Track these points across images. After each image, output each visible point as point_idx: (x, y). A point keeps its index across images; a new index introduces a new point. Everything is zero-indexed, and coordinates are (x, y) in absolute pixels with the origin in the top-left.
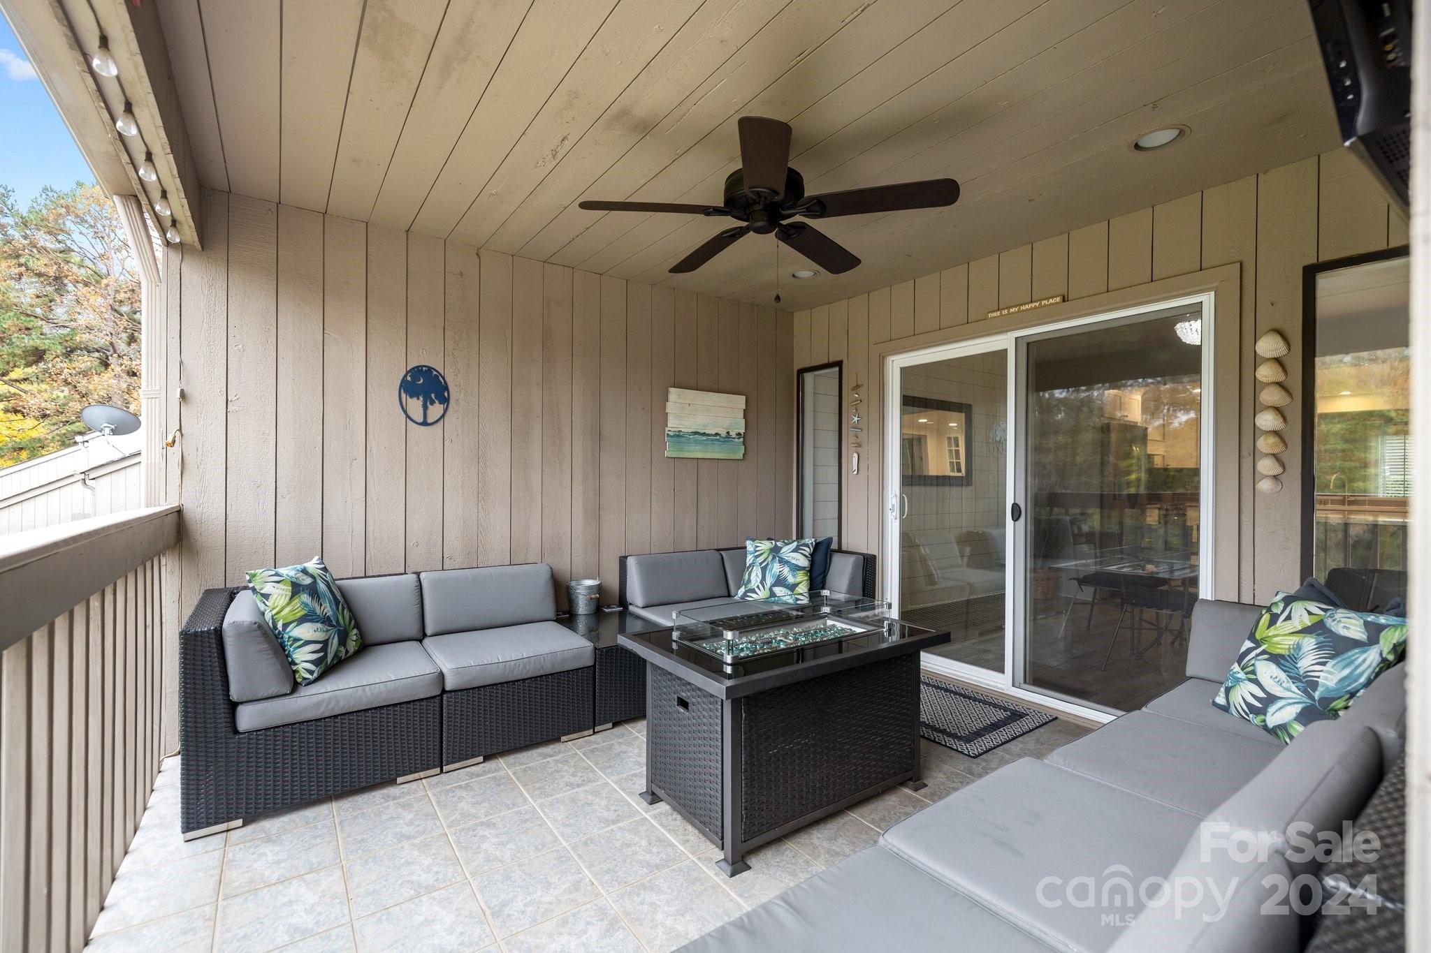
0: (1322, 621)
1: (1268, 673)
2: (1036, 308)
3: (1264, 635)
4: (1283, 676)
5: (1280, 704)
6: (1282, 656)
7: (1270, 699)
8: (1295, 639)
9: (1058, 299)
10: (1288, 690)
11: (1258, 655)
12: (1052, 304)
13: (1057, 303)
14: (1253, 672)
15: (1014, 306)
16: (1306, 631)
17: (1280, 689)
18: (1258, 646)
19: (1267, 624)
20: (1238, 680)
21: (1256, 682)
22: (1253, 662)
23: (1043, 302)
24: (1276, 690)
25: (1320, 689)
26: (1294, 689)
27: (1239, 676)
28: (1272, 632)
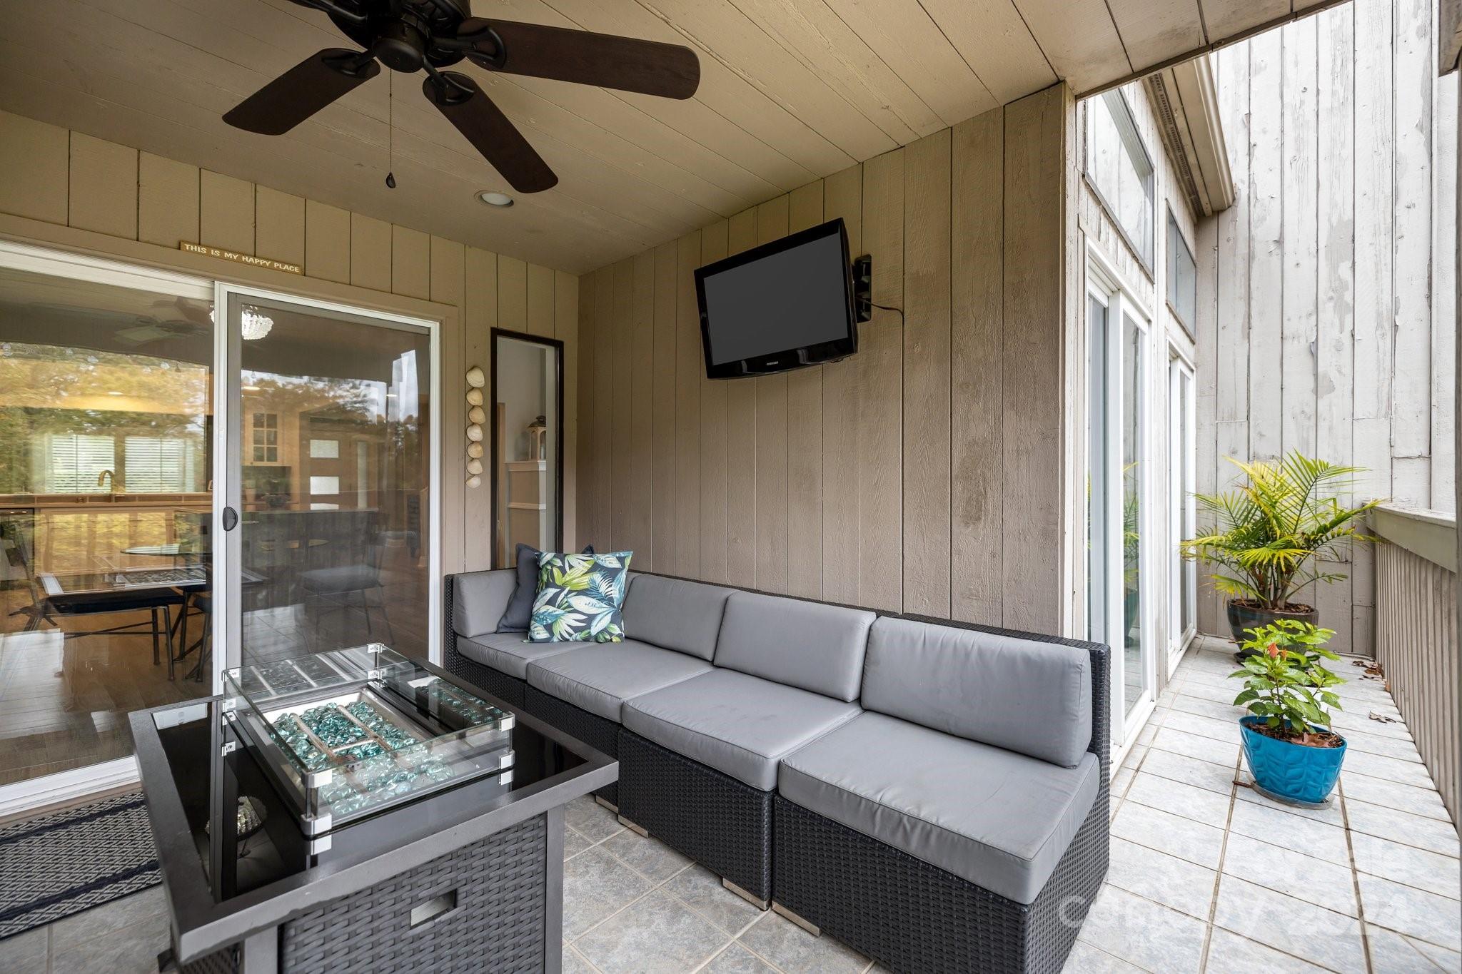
0: (595, 563)
1: (581, 603)
2: (264, 266)
3: (563, 581)
4: (594, 601)
5: (598, 618)
6: (587, 590)
7: (591, 618)
8: (587, 578)
9: (296, 269)
10: (601, 607)
11: (566, 595)
12: (286, 271)
13: (294, 273)
14: (570, 606)
15: (232, 252)
16: (590, 571)
17: (594, 609)
18: (563, 590)
19: (560, 574)
20: (557, 616)
21: (575, 611)
22: (565, 600)
23: (276, 265)
24: (592, 611)
25: (615, 600)
26: (604, 606)
27: (557, 613)
28: (567, 578)
